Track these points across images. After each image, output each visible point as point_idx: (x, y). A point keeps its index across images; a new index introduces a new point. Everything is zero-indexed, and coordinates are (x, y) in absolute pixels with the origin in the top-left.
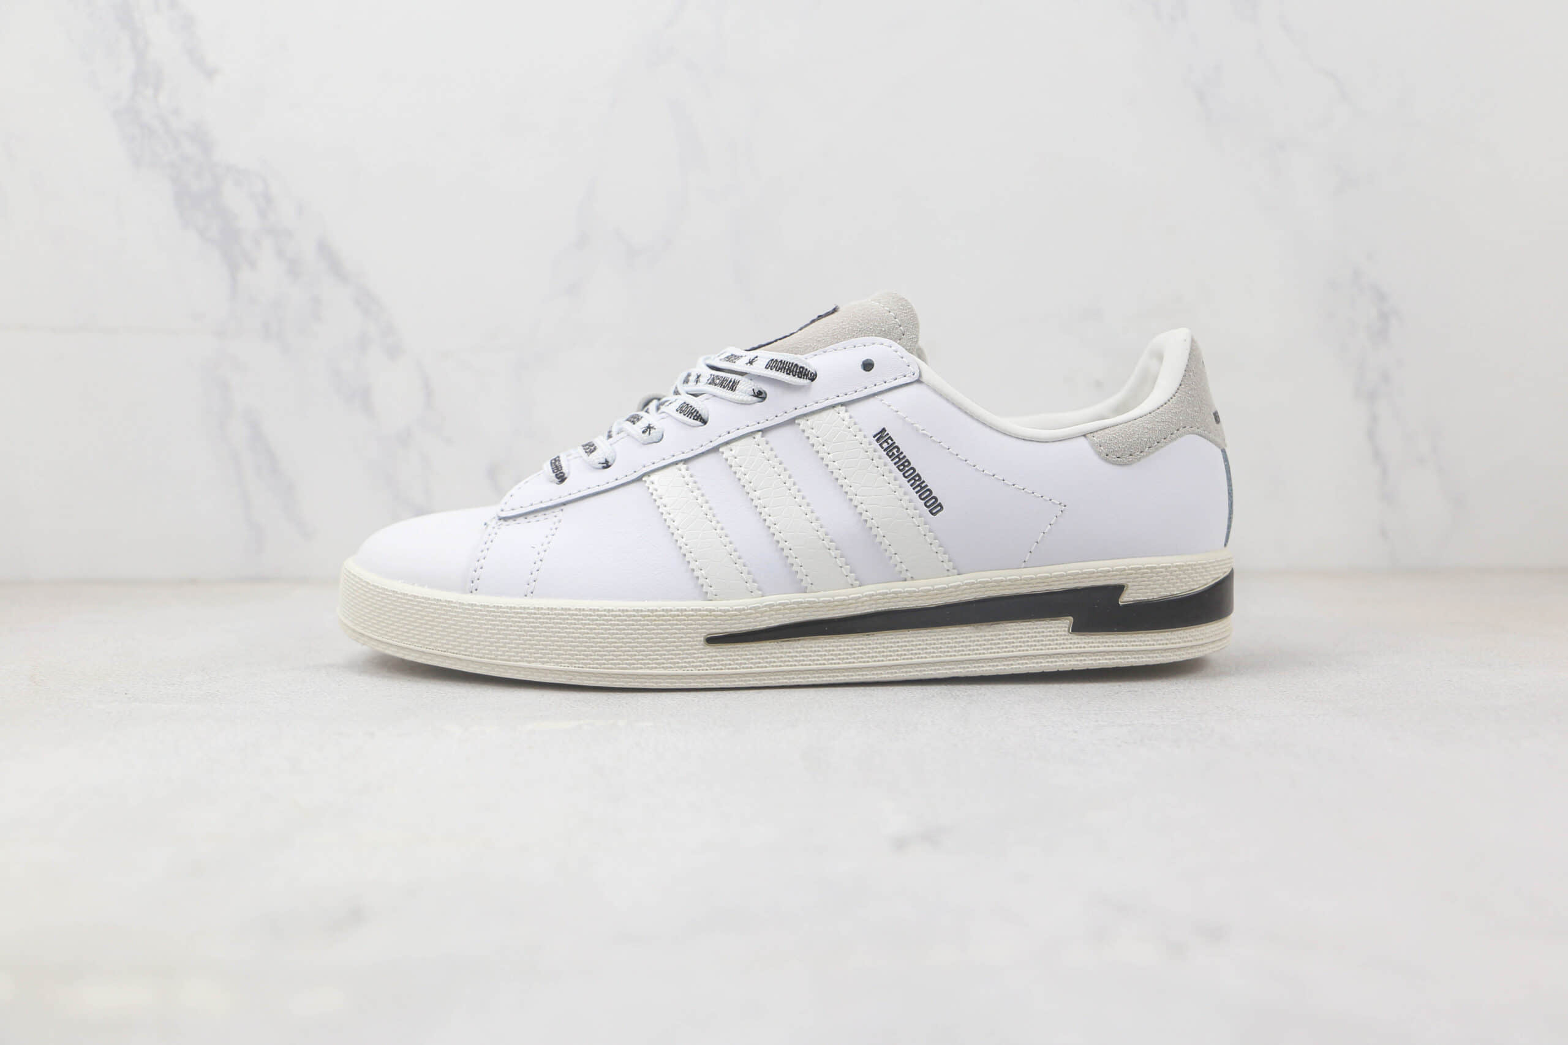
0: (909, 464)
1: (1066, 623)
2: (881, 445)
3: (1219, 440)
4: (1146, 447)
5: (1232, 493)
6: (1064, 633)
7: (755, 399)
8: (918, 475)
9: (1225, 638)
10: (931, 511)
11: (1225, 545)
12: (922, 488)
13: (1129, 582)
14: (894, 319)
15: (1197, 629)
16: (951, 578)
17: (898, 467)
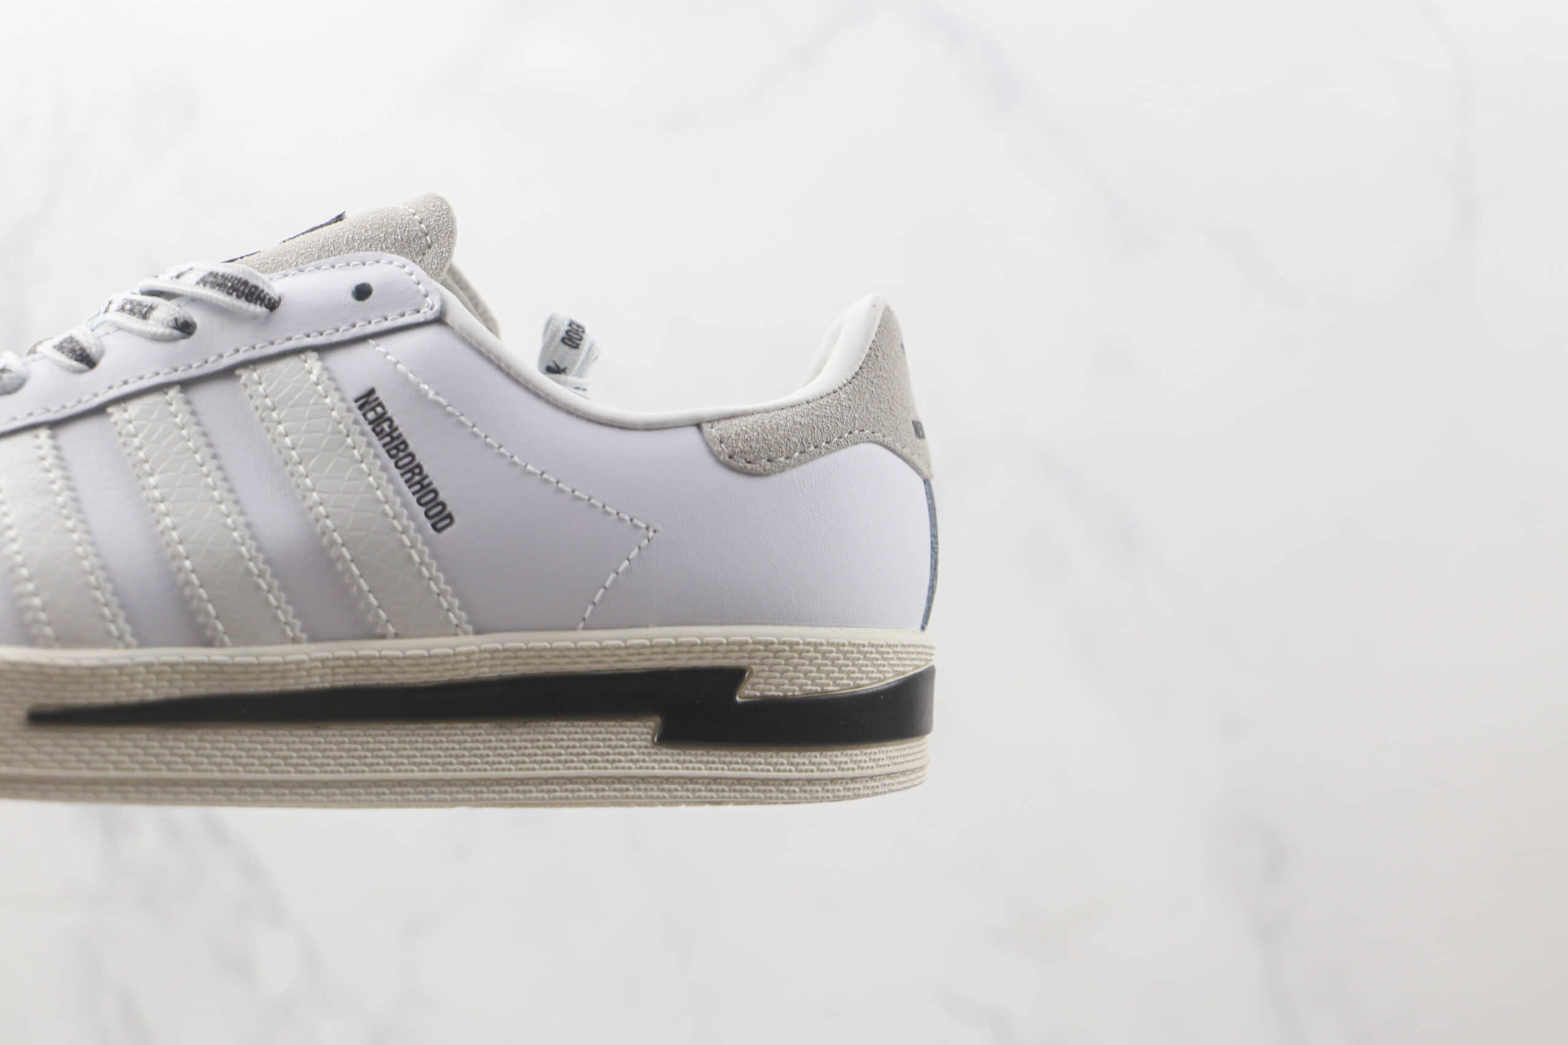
0: (407, 446)
1: (649, 727)
2: (364, 415)
3: (920, 463)
4: (795, 452)
5: (937, 548)
6: (643, 744)
7: (176, 333)
8: (419, 466)
9: (913, 770)
10: (434, 526)
11: (923, 628)
12: (423, 487)
13: (755, 664)
14: (417, 224)
15: (865, 751)
16: (461, 639)
17: (388, 452)
